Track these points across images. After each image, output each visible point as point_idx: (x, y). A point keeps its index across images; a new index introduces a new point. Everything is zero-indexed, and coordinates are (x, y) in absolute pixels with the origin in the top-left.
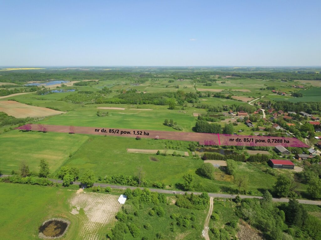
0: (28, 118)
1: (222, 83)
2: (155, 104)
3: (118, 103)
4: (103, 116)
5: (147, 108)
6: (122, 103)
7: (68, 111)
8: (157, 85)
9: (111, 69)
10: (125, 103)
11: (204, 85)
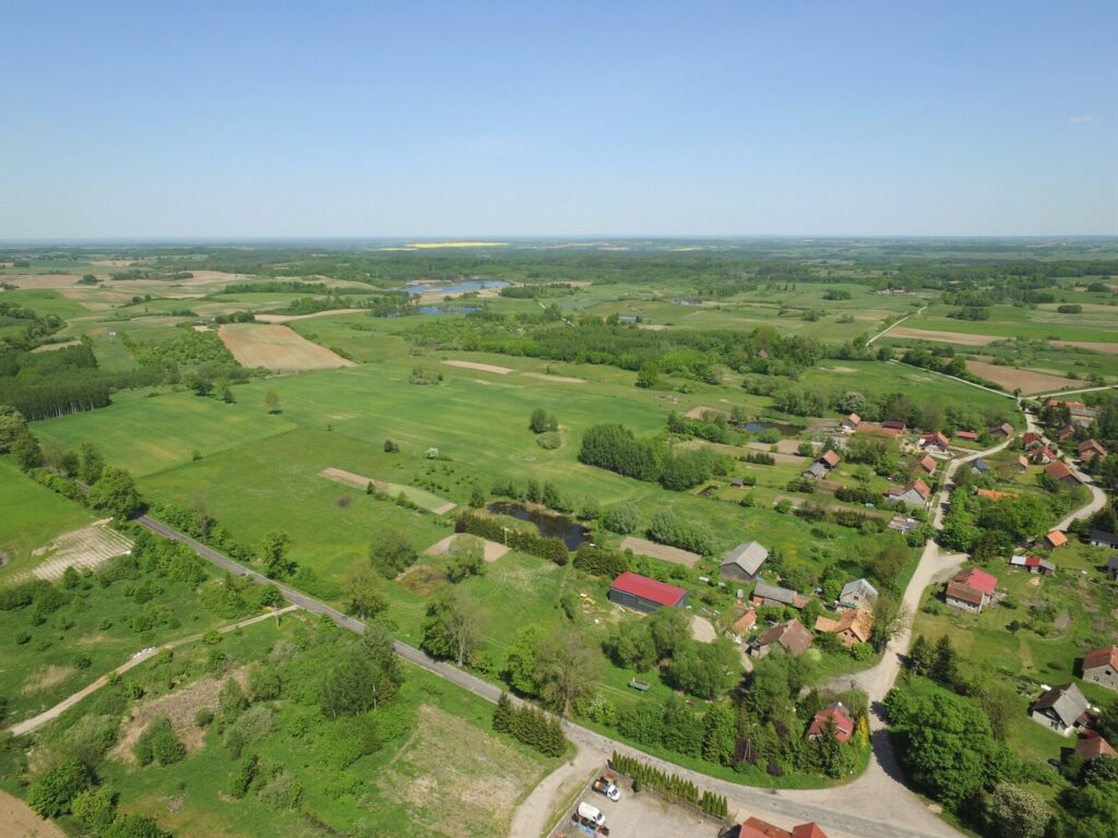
0: (260, 368)
1: (1061, 310)
2: (621, 366)
3: (519, 355)
4: (419, 383)
5: (574, 377)
6: (528, 355)
7: (365, 362)
8: (758, 305)
9: (699, 248)
10: (536, 356)
11: (950, 316)
